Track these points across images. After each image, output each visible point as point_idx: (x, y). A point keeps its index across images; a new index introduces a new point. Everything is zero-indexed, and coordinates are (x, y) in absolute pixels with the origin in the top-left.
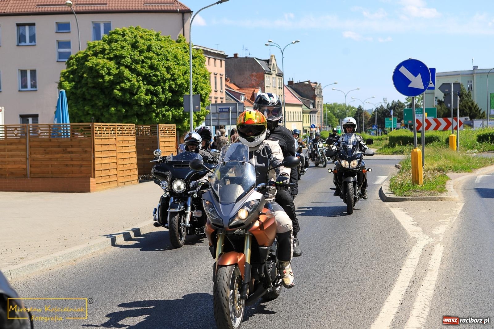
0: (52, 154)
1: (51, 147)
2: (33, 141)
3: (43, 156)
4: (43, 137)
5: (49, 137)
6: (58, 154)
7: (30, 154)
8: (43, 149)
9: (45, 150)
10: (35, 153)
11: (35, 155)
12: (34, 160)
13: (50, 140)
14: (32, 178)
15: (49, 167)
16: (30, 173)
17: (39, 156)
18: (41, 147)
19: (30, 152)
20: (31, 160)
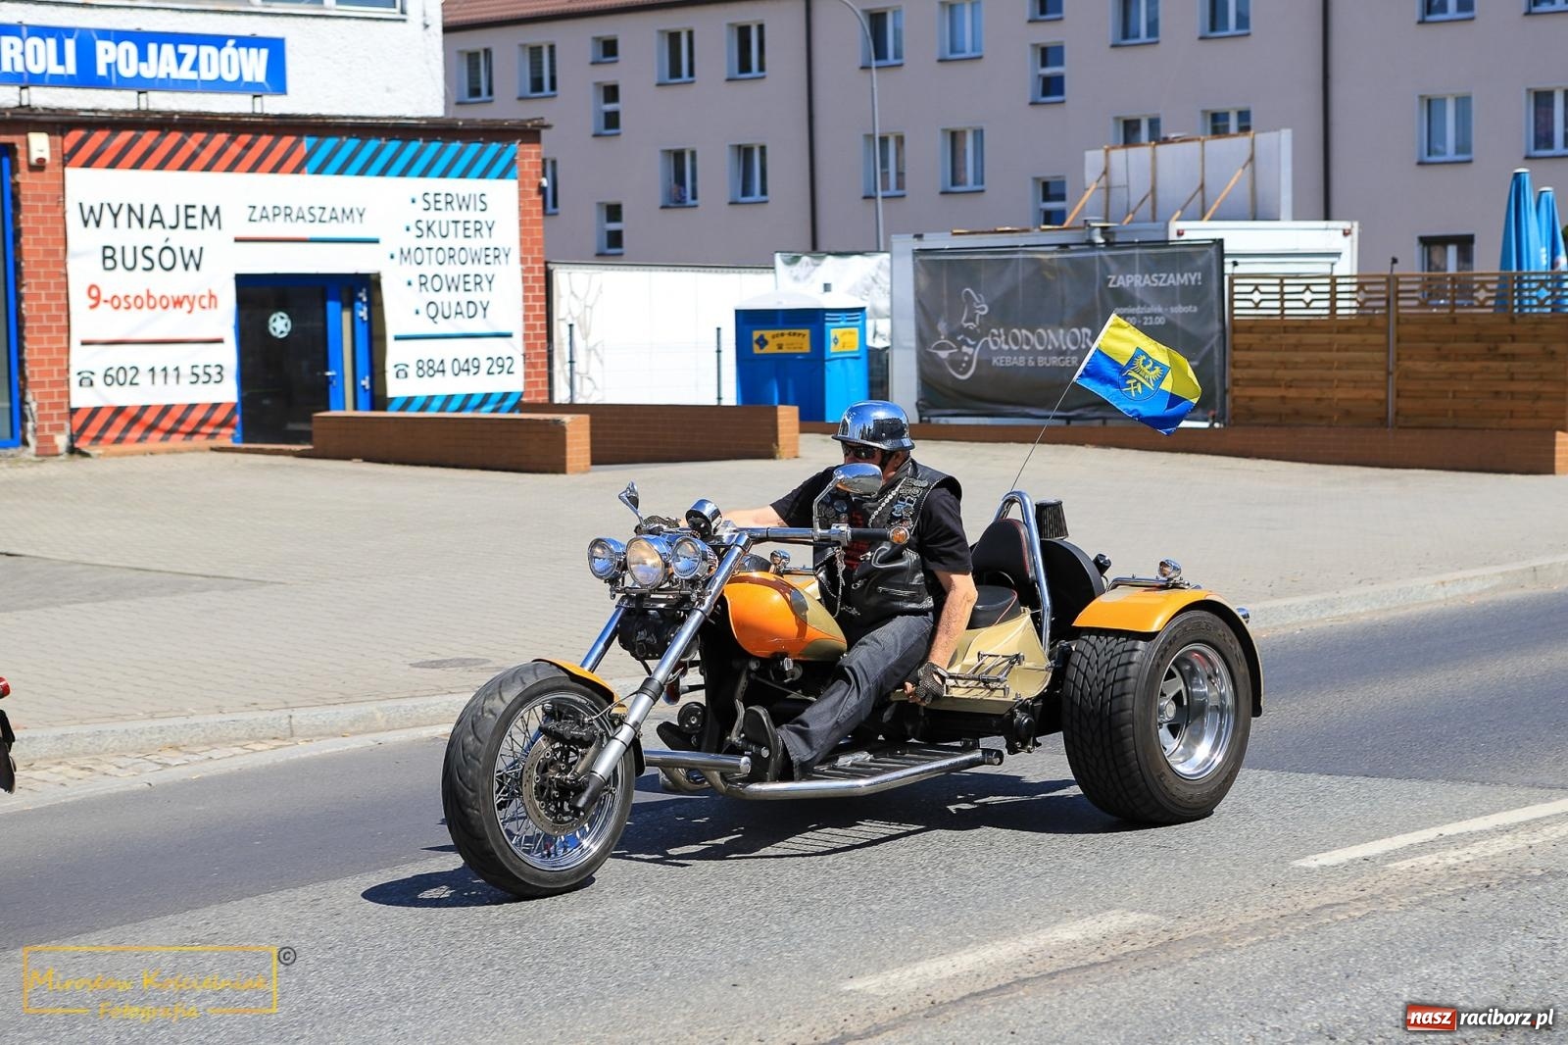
0: (1456, 360)
1: (1455, 341)
2: (1408, 322)
3: (1434, 364)
4: (1435, 310)
5: (1452, 312)
6: (1473, 360)
7: (1398, 360)
8: (1433, 345)
9: (1438, 349)
10: (1410, 358)
11: (1408, 364)
12: (1406, 375)
13: (1454, 321)
14: (1400, 427)
15: (1447, 397)
16: (1397, 414)
17: (1420, 366)
18: (1427, 338)
19: (1398, 354)
20: (1398, 378)
